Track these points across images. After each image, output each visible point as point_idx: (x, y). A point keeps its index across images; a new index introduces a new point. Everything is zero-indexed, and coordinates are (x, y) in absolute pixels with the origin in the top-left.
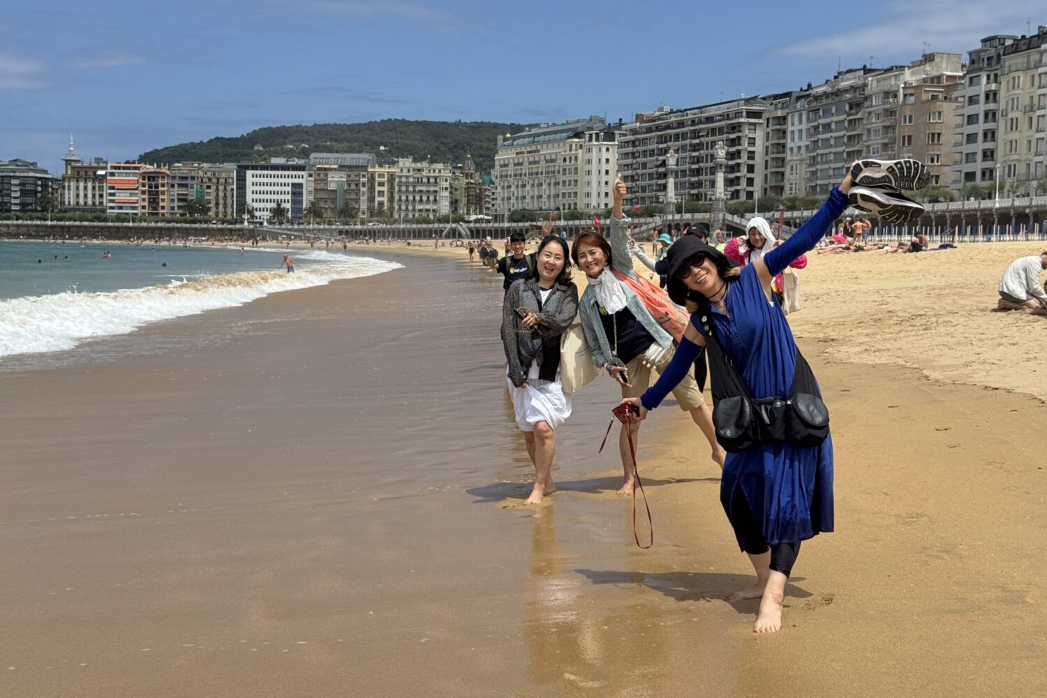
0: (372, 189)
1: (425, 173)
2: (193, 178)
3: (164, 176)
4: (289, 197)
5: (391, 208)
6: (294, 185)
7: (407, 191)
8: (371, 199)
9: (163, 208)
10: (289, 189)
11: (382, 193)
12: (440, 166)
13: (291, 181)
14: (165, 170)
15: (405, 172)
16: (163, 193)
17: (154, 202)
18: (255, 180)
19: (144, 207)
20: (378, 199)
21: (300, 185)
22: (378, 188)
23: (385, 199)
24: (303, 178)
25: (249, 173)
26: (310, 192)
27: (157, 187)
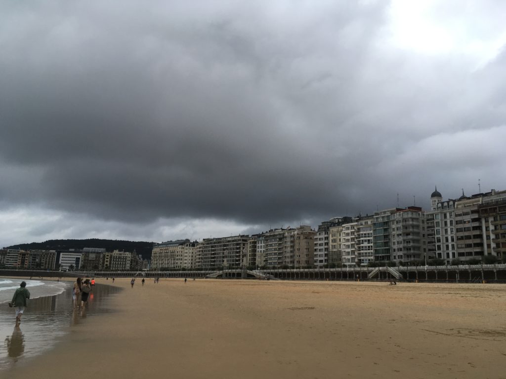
0: (104, 260)
1: (123, 255)
2: (38, 255)
3: (28, 254)
4: (75, 262)
5: (110, 266)
6: (77, 258)
7: (116, 261)
8: (103, 263)
9: (26, 265)
10: (75, 259)
11: (107, 261)
12: (128, 253)
13: (76, 257)
14: (29, 252)
15: (116, 255)
16: (27, 260)
17: (23, 262)
18: (63, 256)
19: (19, 264)
20: (106, 263)
21: (79, 258)
22: (106, 260)
23: (108, 263)
24: (80, 256)
25: (61, 254)
26: (82, 261)
27: (25, 257)
